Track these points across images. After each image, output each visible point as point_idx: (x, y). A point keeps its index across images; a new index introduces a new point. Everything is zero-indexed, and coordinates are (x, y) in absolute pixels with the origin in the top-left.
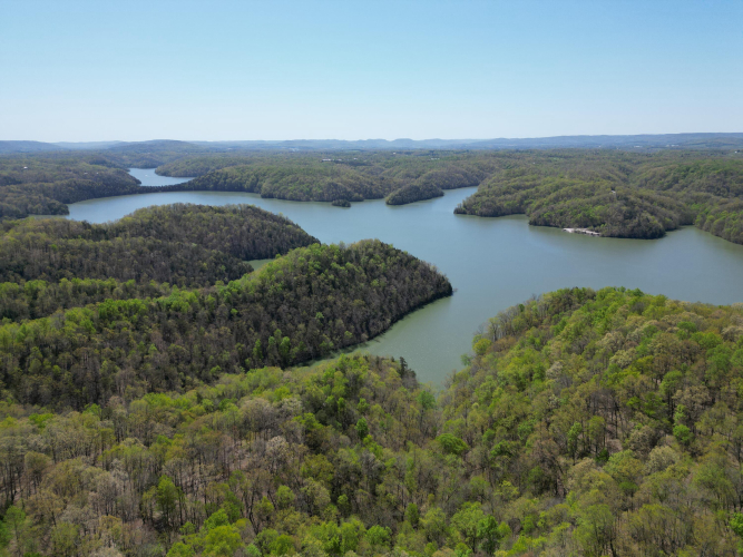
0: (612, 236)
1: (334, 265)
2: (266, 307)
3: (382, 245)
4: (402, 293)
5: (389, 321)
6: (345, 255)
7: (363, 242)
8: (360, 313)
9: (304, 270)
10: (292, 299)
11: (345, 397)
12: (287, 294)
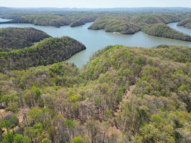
0: (123, 34)
1: (56, 42)
2: (39, 53)
3: (68, 37)
4: (74, 49)
5: (70, 55)
6: (58, 40)
7: (63, 37)
8: (63, 54)
9: (48, 44)
10: (46, 51)
11: (59, 69)
12: (44, 50)
